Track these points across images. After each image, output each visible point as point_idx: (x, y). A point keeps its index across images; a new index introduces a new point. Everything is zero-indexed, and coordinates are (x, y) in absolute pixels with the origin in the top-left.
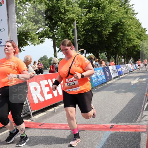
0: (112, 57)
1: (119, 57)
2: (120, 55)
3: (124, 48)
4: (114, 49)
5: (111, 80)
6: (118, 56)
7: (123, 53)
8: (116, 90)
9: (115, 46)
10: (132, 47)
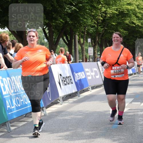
0: (61, 39)
1: (79, 42)
2: (82, 37)
3: (94, 17)
4: (68, 20)
5: (56, 103)
6: (77, 37)
7: (92, 30)
8: (67, 130)
9: (69, 11)
10: (117, 15)
